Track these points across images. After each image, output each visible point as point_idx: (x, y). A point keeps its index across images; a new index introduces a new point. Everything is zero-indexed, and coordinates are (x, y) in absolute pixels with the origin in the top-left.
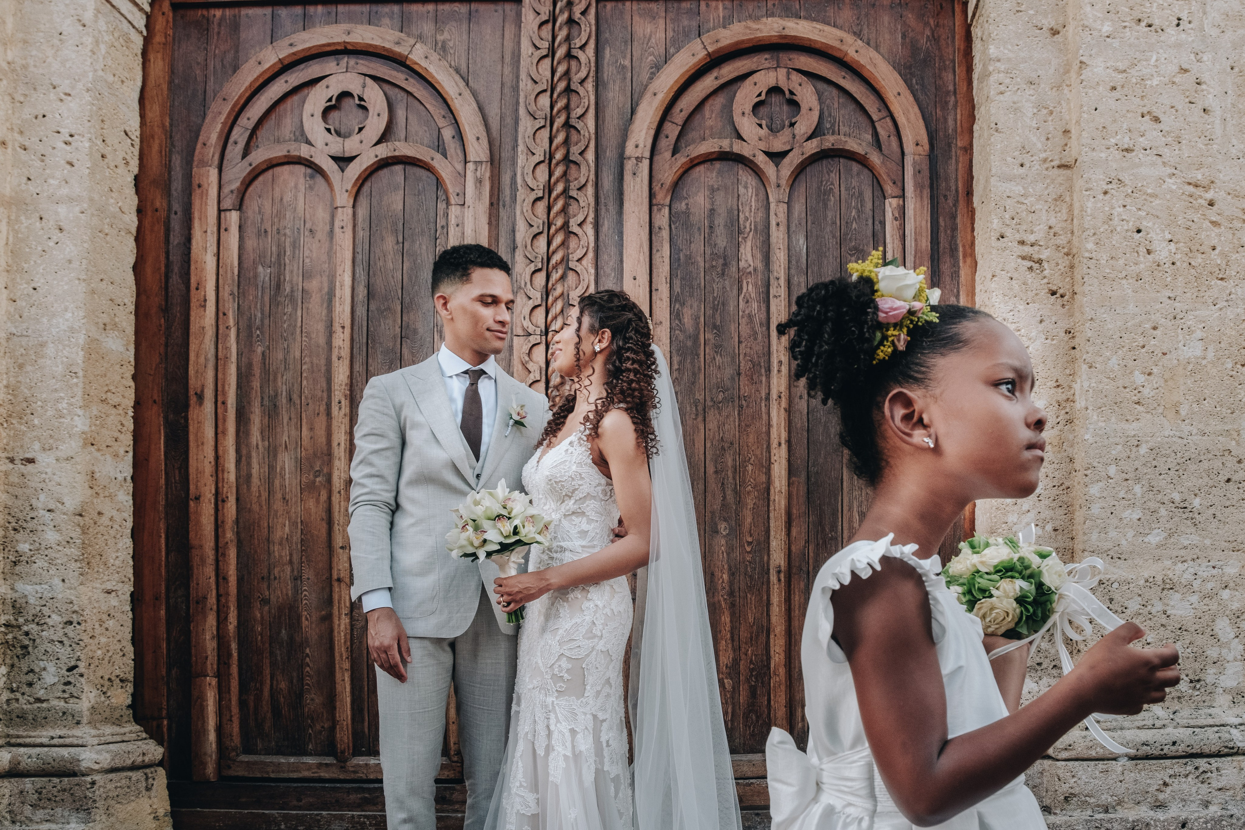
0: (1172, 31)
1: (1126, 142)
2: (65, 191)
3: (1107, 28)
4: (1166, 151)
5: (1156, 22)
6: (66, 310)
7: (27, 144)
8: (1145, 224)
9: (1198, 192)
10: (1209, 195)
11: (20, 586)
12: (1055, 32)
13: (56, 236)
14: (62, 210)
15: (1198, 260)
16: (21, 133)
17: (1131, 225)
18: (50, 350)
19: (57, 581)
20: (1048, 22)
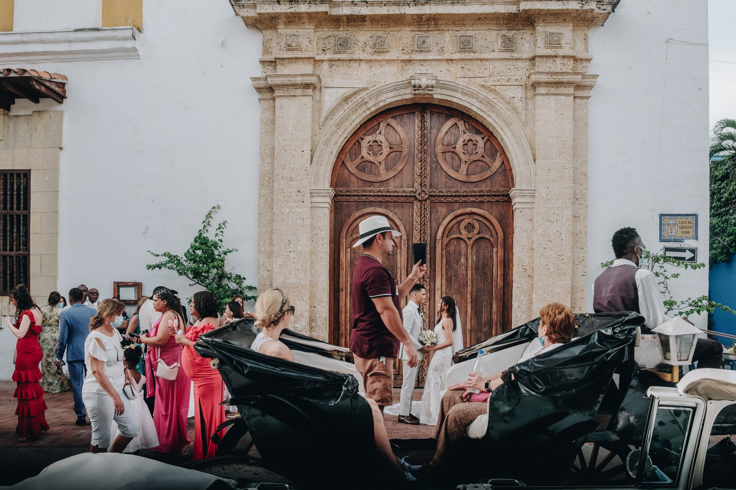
0: (555, 223)
1: (545, 247)
2: (322, 251)
3: (541, 222)
4: (553, 249)
5: (552, 221)
7: (313, 240)
8: (548, 264)
9: (560, 257)
10: (562, 258)
11: (313, 333)
12: (531, 220)
13: (320, 260)
14: (322, 255)
15: (559, 271)
16: (312, 238)
17: (545, 264)
18: (319, 284)
19: (321, 332)
20: (529, 218)
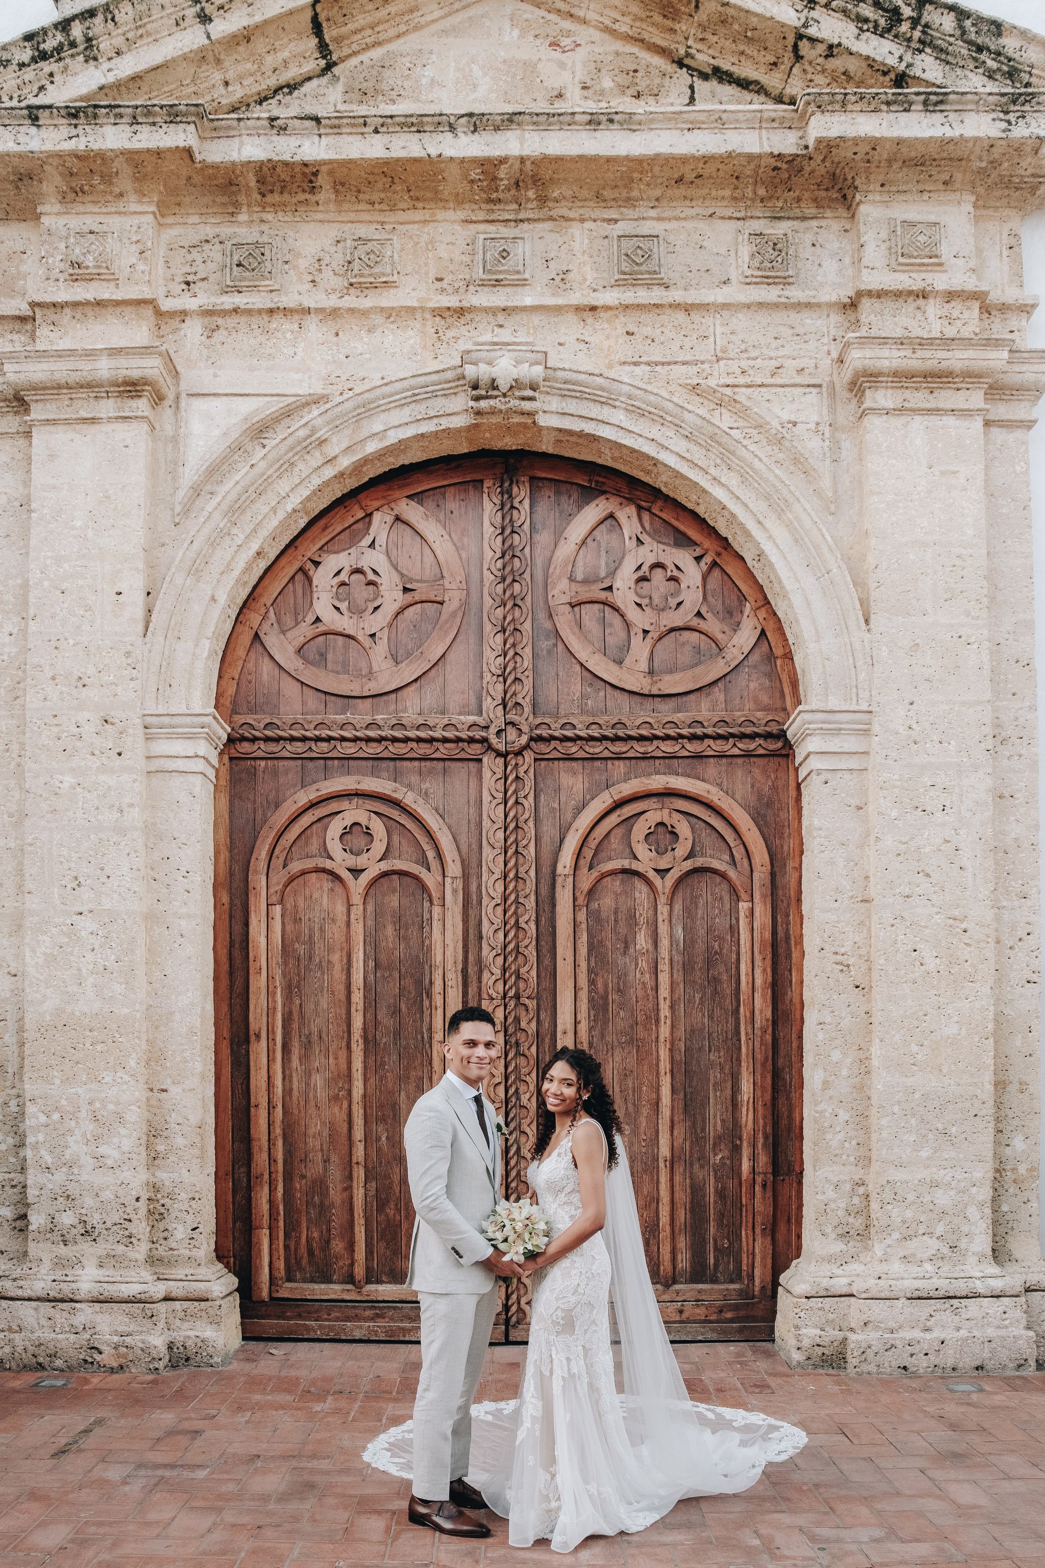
0: (939, 814)
1: (907, 891)
2: (186, 911)
3: (894, 814)
4: (934, 897)
5: (928, 809)
6: (188, 990)
7: (157, 877)
8: (920, 946)
9: (957, 923)
10: (964, 926)
11: (159, 1174)
12: (859, 808)
13: (180, 940)
14: (183, 923)
15: (955, 969)
16: (152, 869)
17: (910, 947)
18: (177, 1017)
19: (184, 1171)
20: (854, 802)
